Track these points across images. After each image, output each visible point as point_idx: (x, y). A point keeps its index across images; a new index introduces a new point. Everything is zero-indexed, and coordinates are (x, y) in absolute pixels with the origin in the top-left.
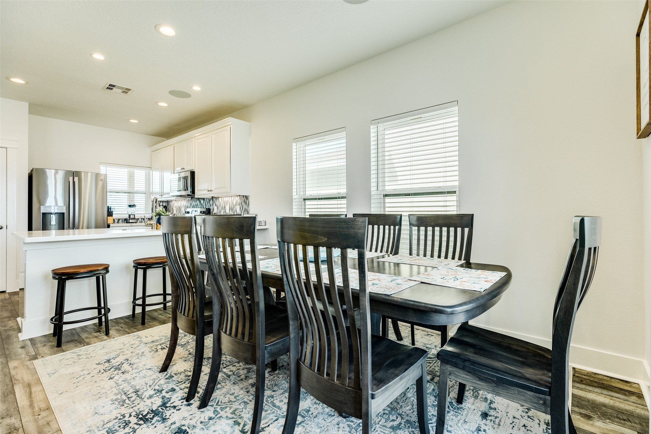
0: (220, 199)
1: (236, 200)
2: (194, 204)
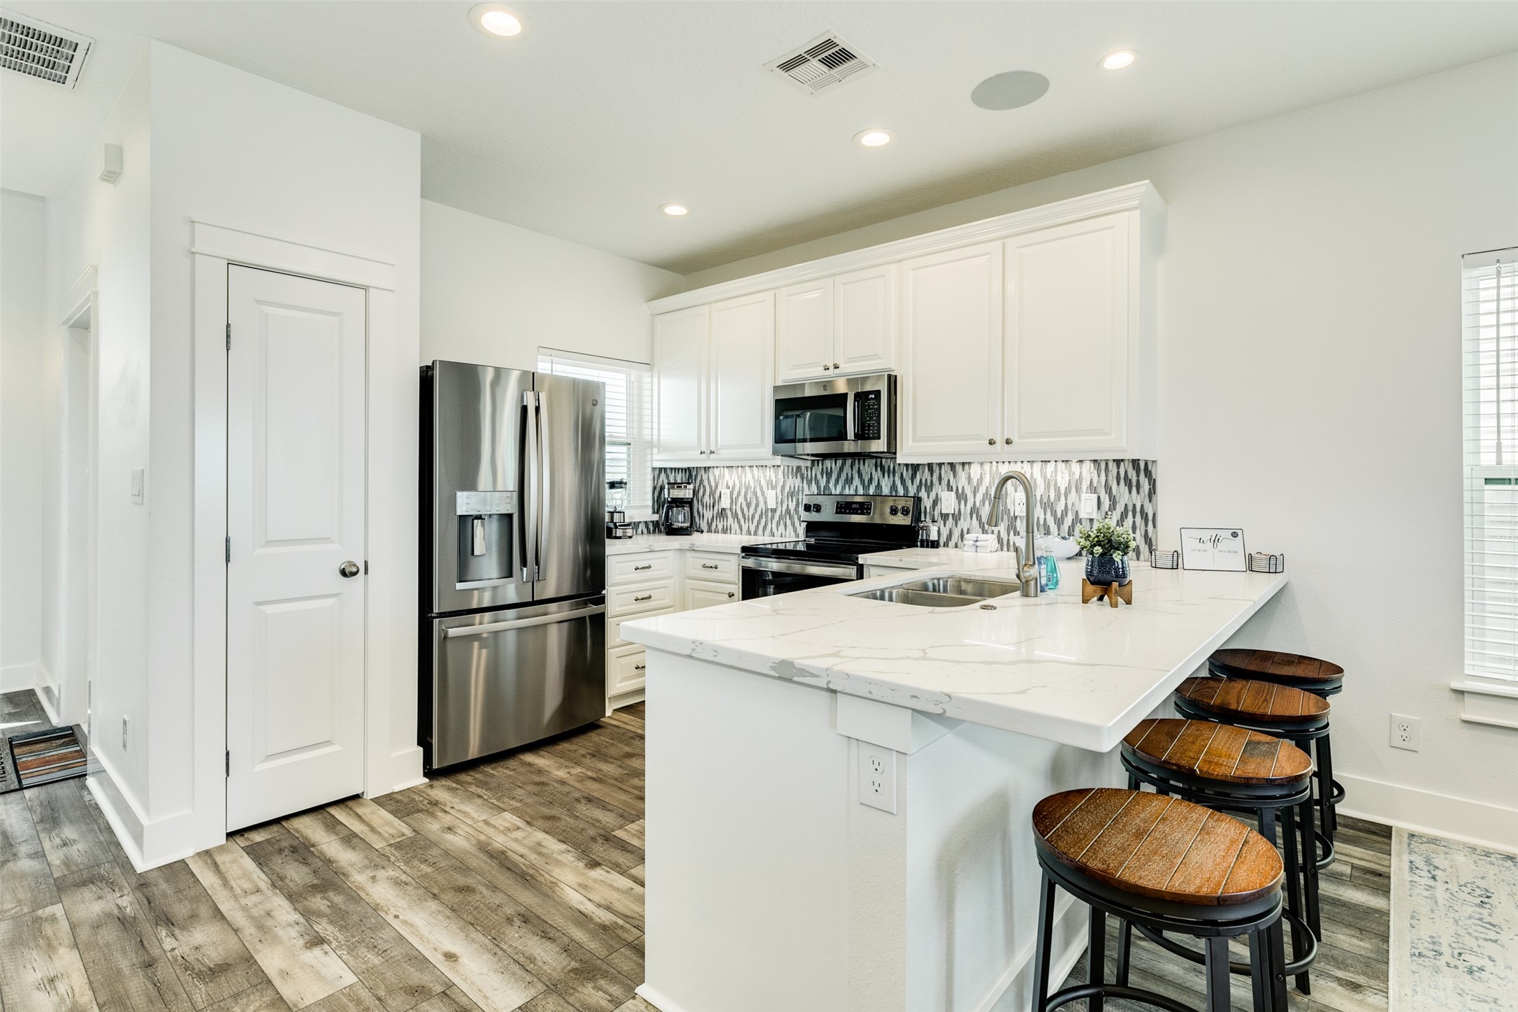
1: (1071, 473)
2: (828, 482)
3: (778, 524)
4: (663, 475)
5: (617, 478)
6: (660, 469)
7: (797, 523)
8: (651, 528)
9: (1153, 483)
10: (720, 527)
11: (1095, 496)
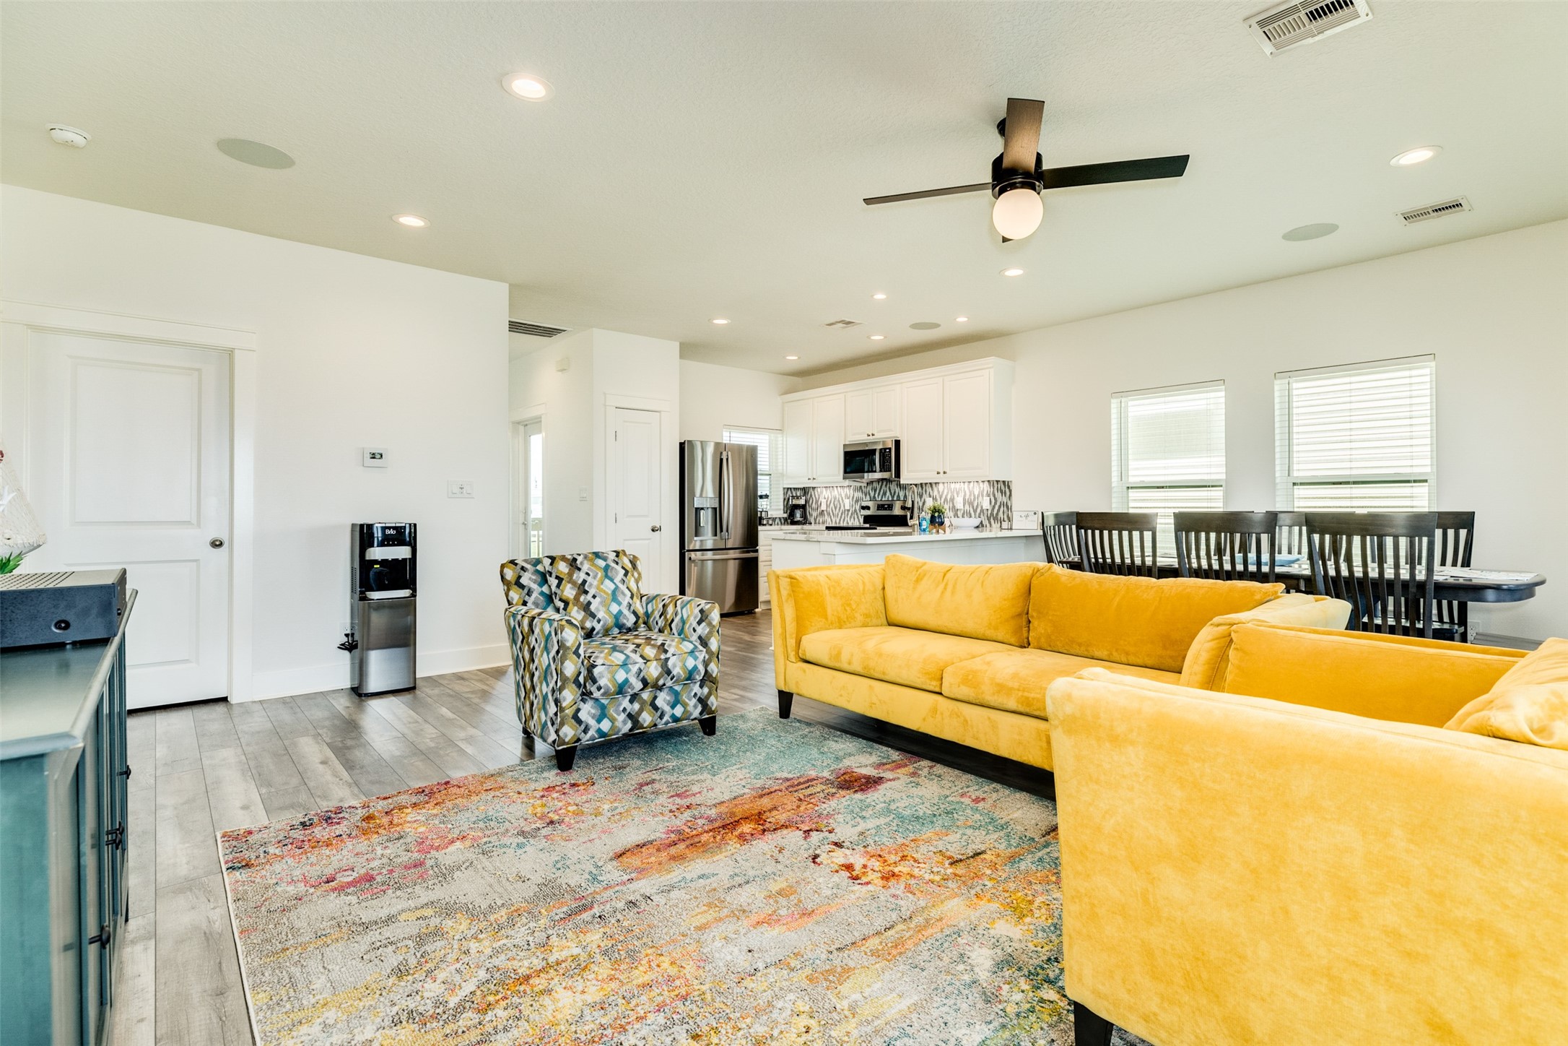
0: (941, 486)
1: (980, 488)
2: (875, 494)
3: (851, 517)
4: (789, 492)
5: (764, 493)
6: (788, 488)
7: (860, 517)
8: (783, 522)
9: (1010, 491)
10: (821, 521)
11: (989, 498)
